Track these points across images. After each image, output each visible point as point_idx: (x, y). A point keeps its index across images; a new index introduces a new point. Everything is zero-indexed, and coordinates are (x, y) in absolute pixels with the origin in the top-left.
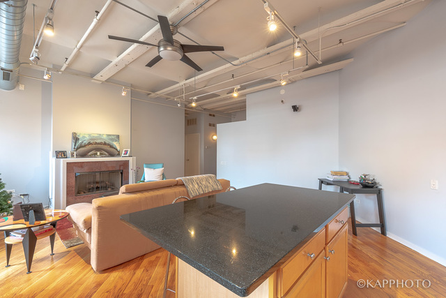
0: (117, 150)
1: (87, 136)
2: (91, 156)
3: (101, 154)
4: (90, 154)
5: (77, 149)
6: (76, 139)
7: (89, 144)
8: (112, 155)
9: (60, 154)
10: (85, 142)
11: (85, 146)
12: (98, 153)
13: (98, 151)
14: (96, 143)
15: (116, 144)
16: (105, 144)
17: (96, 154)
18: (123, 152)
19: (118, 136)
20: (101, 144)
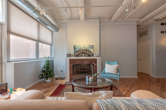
0: (92, 53)
1: (79, 47)
2: (80, 56)
3: (85, 55)
4: (80, 55)
5: (75, 53)
6: (75, 48)
7: (80, 50)
8: (89, 56)
9: (69, 55)
10: (78, 50)
11: (78, 52)
12: (83, 55)
13: (83, 54)
14: (83, 50)
15: (91, 50)
16: (86, 50)
17: (82, 55)
18: (95, 54)
19: (93, 46)
20: (85, 50)
